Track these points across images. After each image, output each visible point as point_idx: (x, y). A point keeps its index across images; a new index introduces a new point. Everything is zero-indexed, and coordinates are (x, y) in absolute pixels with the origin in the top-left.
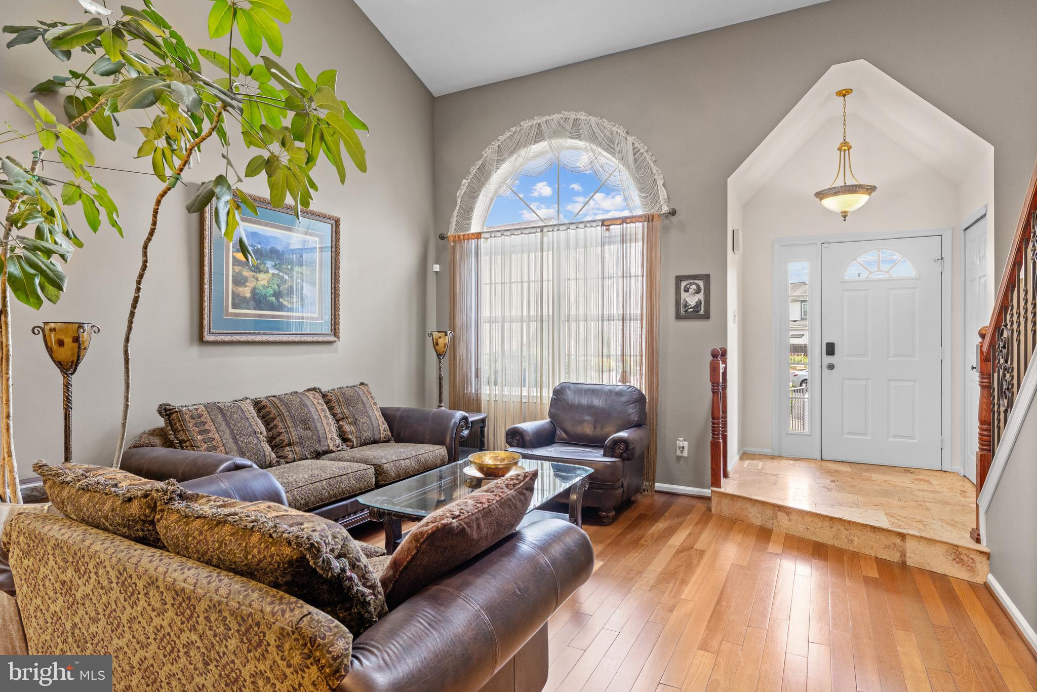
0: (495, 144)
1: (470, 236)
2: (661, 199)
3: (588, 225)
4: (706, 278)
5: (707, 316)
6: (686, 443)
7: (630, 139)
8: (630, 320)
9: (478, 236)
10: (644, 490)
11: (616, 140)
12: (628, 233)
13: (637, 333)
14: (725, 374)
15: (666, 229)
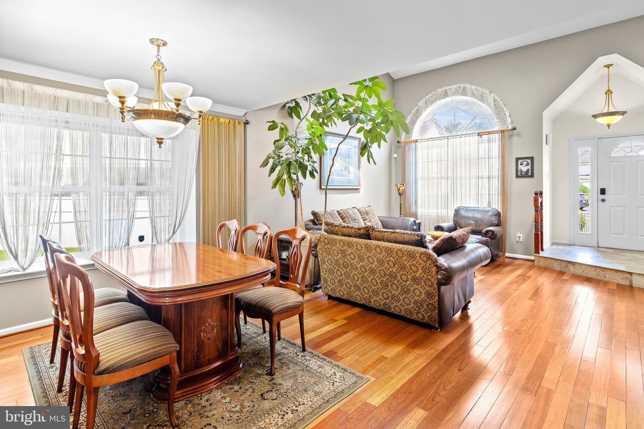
0: (424, 100)
1: (412, 141)
2: (508, 122)
3: (471, 135)
4: (532, 159)
5: (532, 176)
6: (521, 235)
7: (492, 95)
8: (492, 178)
9: (416, 141)
10: (500, 256)
11: (485, 95)
12: (491, 138)
13: (496, 184)
14: (541, 203)
15: (510, 136)
